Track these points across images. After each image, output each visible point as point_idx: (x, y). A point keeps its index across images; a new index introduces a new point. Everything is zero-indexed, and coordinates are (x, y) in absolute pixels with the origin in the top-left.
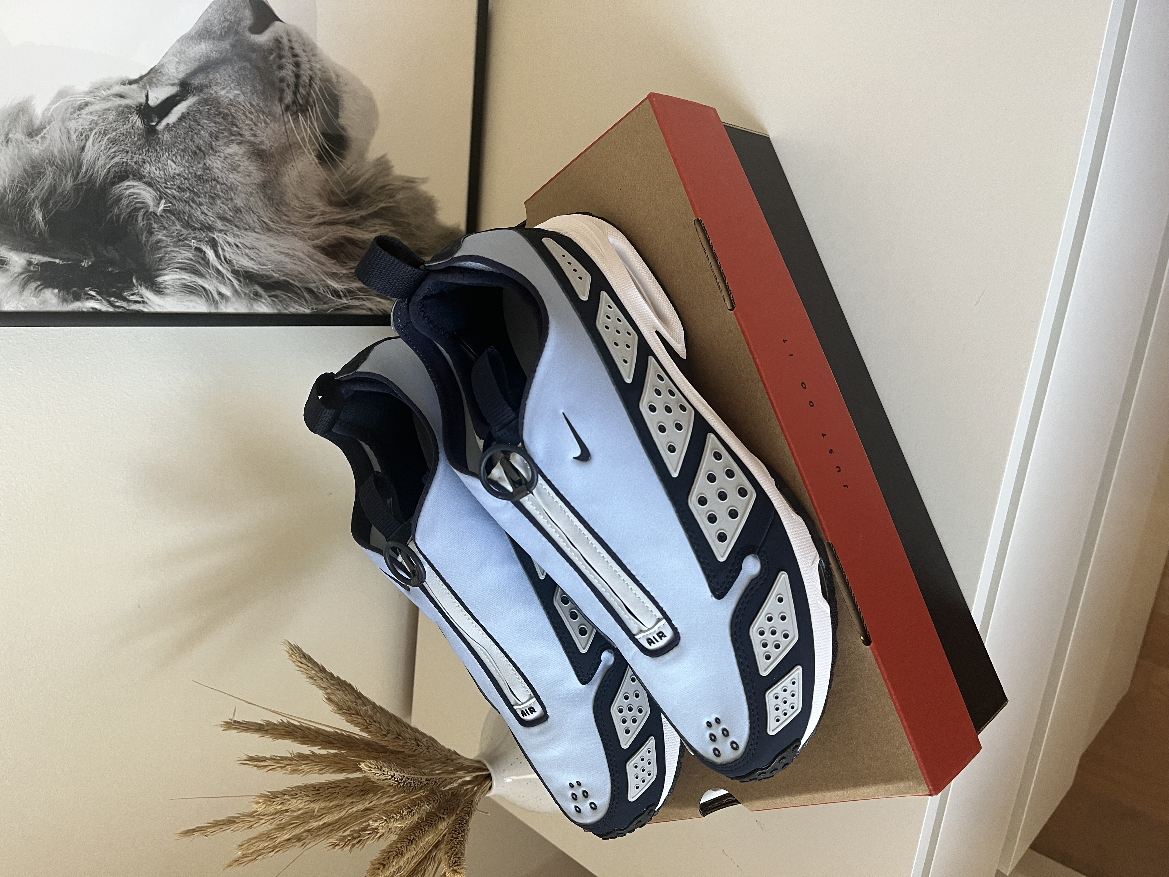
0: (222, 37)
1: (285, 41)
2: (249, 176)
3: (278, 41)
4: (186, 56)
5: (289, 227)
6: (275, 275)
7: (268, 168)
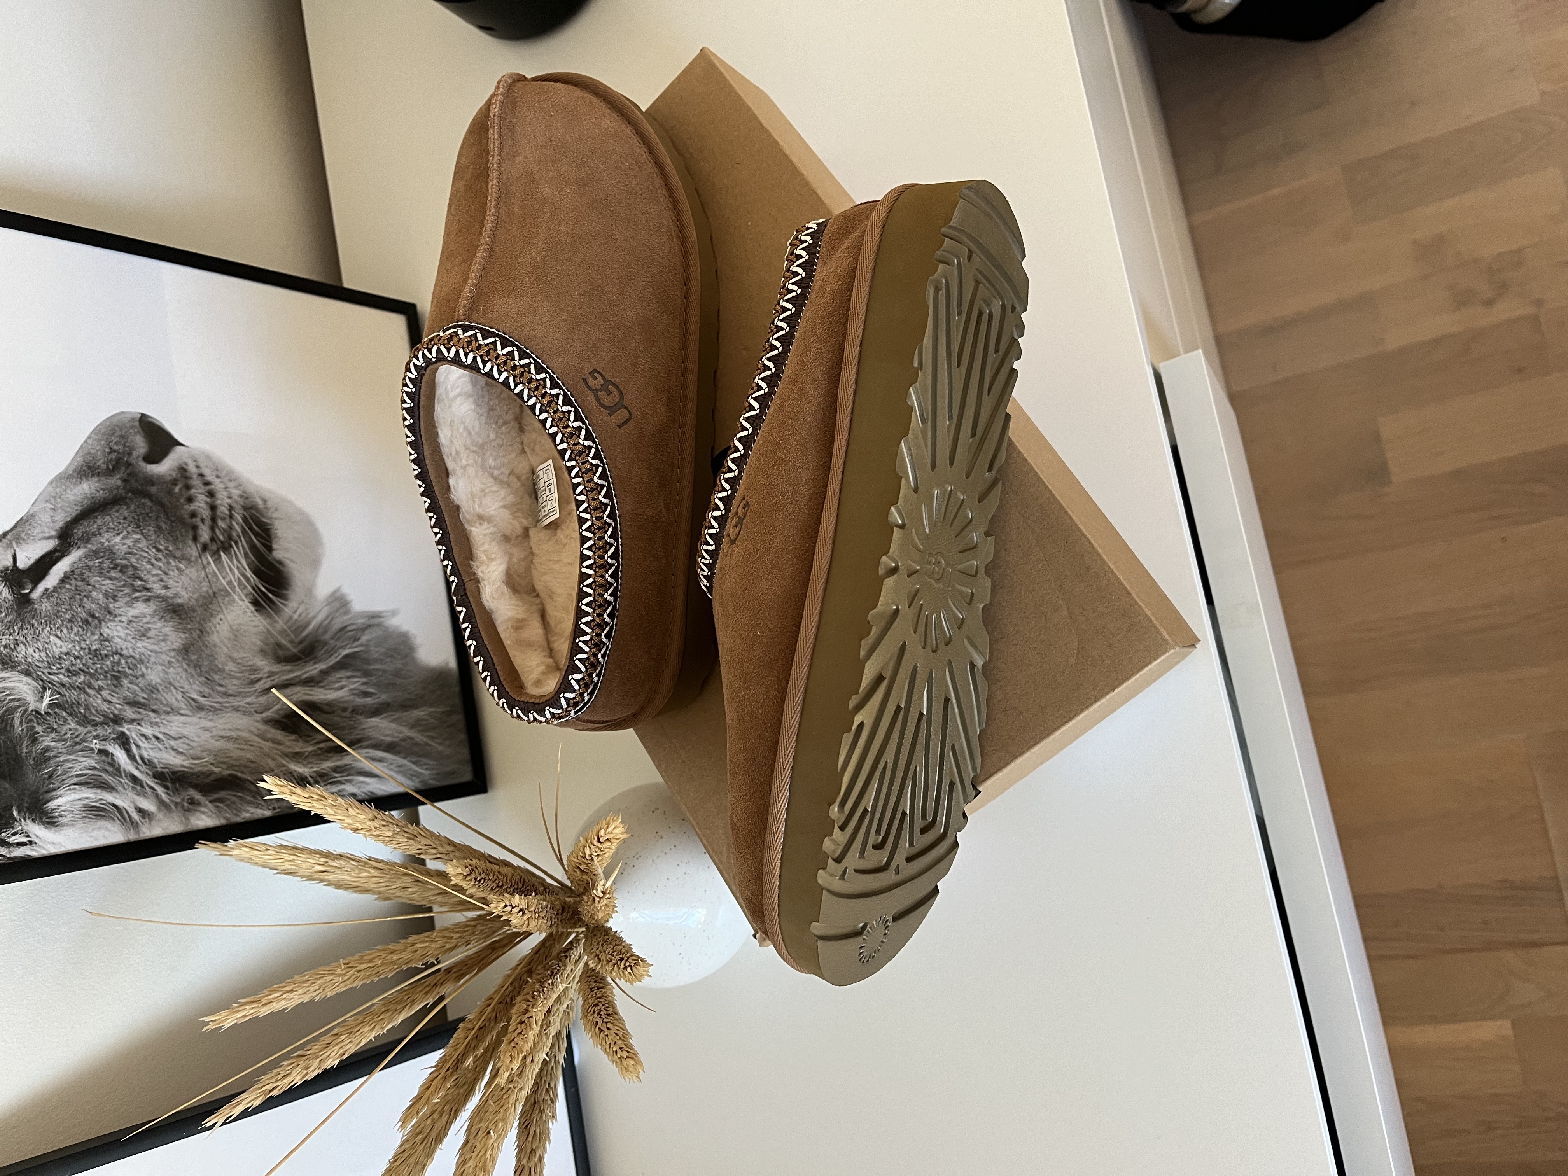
0: (109, 472)
1: (192, 468)
2: (164, 640)
3: (182, 470)
4: (63, 501)
5: (226, 700)
6: (216, 770)
7: (189, 626)
